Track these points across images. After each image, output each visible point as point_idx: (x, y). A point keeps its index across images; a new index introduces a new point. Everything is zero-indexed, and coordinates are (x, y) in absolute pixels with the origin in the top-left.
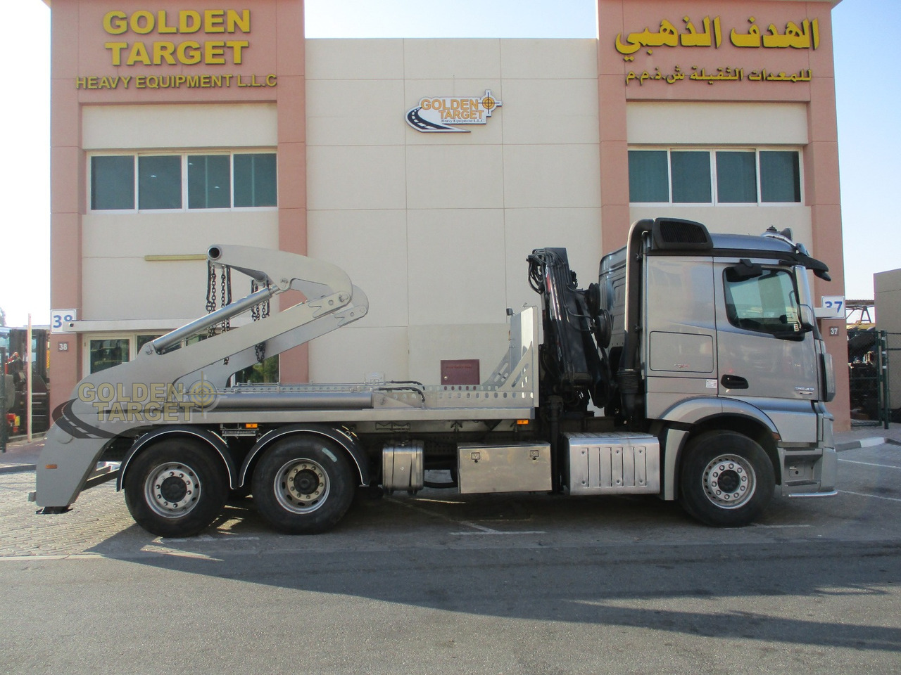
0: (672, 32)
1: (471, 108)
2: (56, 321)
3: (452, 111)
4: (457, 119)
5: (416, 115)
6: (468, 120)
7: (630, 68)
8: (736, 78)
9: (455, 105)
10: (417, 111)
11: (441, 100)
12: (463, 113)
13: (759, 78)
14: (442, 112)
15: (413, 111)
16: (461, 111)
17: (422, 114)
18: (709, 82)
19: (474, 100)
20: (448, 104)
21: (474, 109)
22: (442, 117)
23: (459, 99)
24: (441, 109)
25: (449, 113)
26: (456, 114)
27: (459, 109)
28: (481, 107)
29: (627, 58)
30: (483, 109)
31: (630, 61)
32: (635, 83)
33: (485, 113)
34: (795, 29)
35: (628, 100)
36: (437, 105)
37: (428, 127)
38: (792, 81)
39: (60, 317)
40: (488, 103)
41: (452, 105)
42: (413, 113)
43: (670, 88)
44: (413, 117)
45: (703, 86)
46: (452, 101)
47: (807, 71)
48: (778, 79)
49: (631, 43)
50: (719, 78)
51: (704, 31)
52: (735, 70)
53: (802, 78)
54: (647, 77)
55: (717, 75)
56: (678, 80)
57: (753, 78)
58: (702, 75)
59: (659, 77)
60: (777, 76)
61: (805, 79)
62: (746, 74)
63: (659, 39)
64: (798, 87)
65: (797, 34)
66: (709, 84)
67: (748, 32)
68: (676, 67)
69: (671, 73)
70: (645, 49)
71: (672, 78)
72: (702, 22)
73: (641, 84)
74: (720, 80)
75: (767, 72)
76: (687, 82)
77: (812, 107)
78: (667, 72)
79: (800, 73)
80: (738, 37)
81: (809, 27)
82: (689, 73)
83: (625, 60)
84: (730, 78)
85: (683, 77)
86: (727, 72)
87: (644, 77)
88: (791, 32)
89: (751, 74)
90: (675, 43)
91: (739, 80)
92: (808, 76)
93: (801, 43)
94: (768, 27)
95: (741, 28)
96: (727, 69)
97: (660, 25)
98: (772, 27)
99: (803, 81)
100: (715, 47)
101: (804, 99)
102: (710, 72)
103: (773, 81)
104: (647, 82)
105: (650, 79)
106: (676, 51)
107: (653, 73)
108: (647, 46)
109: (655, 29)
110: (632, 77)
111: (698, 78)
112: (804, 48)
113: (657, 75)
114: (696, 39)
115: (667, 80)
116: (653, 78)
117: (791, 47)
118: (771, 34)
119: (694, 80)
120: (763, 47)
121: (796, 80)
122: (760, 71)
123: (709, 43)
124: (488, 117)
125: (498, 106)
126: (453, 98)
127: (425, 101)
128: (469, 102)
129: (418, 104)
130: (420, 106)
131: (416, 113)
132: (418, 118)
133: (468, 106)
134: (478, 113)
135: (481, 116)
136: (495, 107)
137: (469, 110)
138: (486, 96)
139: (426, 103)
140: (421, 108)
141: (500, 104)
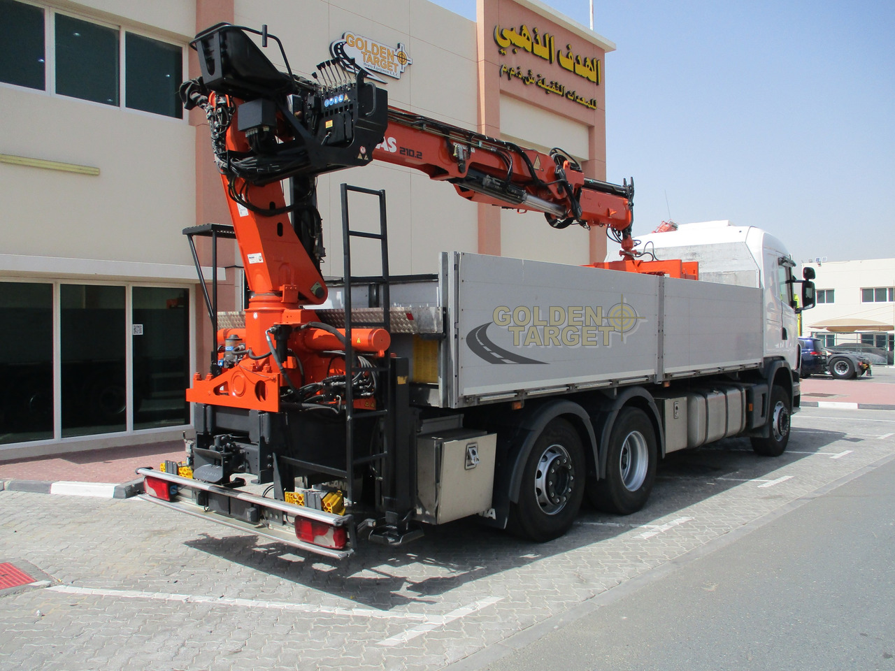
0: (528, 39)
1: (388, 59)
3: (372, 56)
4: (377, 66)
5: (342, 49)
6: (385, 71)
7: (502, 61)
8: (561, 93)
9: (375, 51)
10: (343, 45)
11: (364, 39)
12: (382, 60)
13: (572, 98)
14: (364, 54)
15: (339, 44)
16: (380, 58)
17: (346, 48)
18: (547, 91)
19: (391, 50)
20: (369, 48)
21: (390, 60)
22: (364, 60)
23: (379, 45)
24: (363, 50)
25: (370, 57)
26: (376, 61)
27: (379, 56)
28: (396, 60)
29: (502, 51)
30: (398, 63)
31: (504, 54)
32: (505, 77)
33: (399, 68)
34: (589, 63)
35: (502, 92)
36: (360, 44)
37: (352, 67)
38: (587, 107)
40: (402, 58)
41: (373, 49)
42: (339, 47)
43: (525, 89)
44: (339, 51)
45: (542, 93)
46: (373, 45)
47: (595, 101)
48: (581, 102)
49: (505, 39)
50: (552, 90)
51: (545, 46)
52: (560, 86)
53: (592, 106)
54: (514, 73)
55: (551, 87)
56: (531, 83)
57: (569, 97)
58: (543, 83)
59: (520, 76)
60: (581, 99)
61: (594, 107)
62: (566, 91)
63: (521, 42)
64: (589, 112)
65: (591, 69)
66: (547, 93)
67: (567, 57)
68: (529, 71)
69: (527, 75)
70: (513, 47)
71: (528, 81)
72: (544, 37)
73: (509, 79)
74: (553, 92)
75: (576, 94)
76: (534, 88)
77: (594, 131)
78: (524, 74)
79: (591, 101)
80: (563, 59)
81: (596, 65)
82: (536, 79)
83: (500, 52)
84: (558, 92)
85: (533, 82)
86: (556, 87)
87: (512, 72)
88: (588, 66)
89: (569, 92)
90: (530, 50)
91: (563, 96)
92: (595, 105)
93: (593, 77)
94: (577, 57)
95: (564, 51)
96: (556, 84)
97: (521, 29)
98: (579, 58)
99: (592, 108)
100: (551, 62)
101: (591, 123)
102: (547, 82)
103: (579, 103)
104: (512, 78)
105: (515, 75)
106: (529, 57)
107: (516, 71)
108: (514, 45)
109: (518, 31)
110: (506, 70)
111: (542, 86)
112: (594, 82)
113: (519, 73)
114: (541, 50)
115: (525, 80)
116: (517, 76)
117: (588, 78)
118: (578, 63)
119: (540, 87)
120: (574, 72)
121: (590, 106)
122: (573, 93)
123: (548, 58)
124: (401, 72)
125: (409, 64)
126: (374, 42)
127: (349, 36)
128: (386, 51)
129: (343, 37)
130: (344, 40)
131: (342, 47)
132: (343, 53)
133: (386, 55)
134: (393, 66)
135: (396, 69)
136: (407, 64)
137: (386, 60)
138: (400, 50)
139: (350, 39)
140: (346, 42)
141: (410, 62)
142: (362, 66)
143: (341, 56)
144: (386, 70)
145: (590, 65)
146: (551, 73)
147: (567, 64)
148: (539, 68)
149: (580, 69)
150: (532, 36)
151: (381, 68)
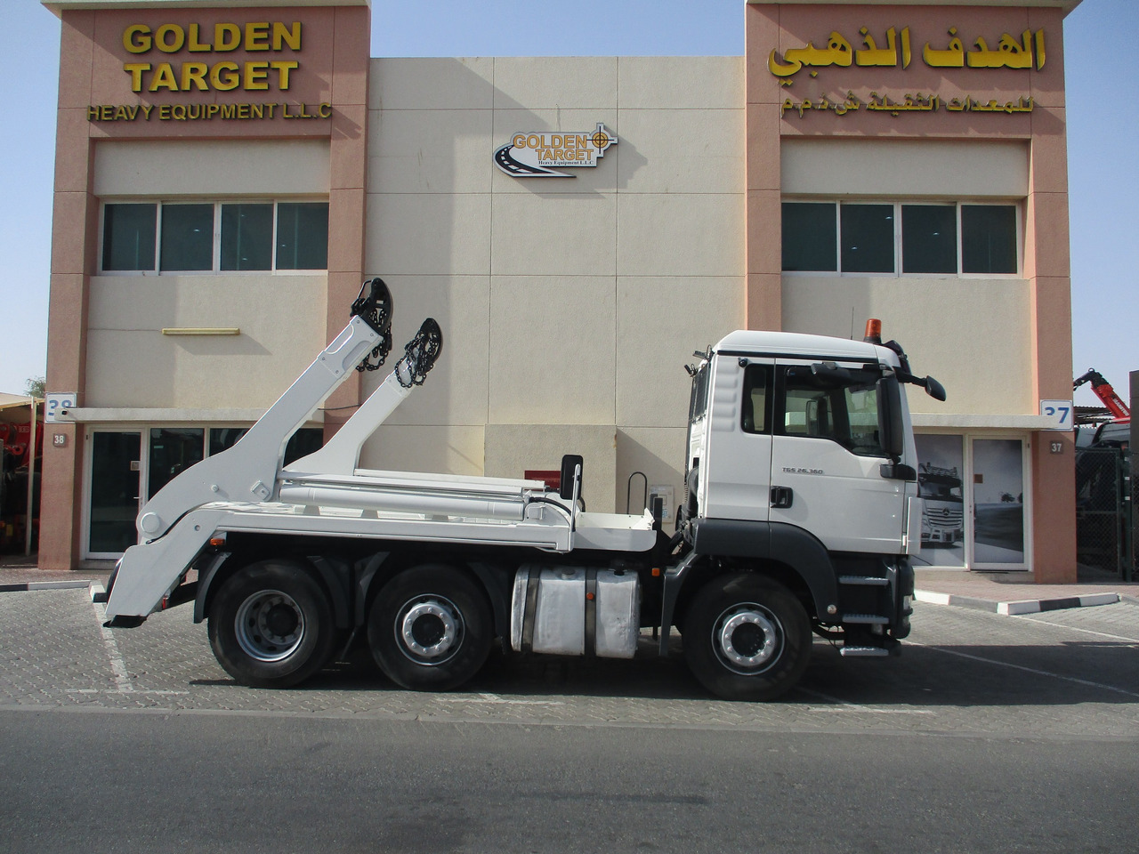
0: (843, 48)
1: (577, 147)
2: (52, 407)
4: (559, 160)
5: (507, 155)
6: (573, 163)
7: (787, 95)
8: (930, 108)
10: (508, 150)
11: (539, 136)
12: (567, 151)
13: (961, 108)
14: (540, 152)
15: (503, 150)
17: (514, 154)
18: (892, 114)
19: (582, 136)
20: (548, 141)
21: (581, 147)
22: (540, 156)
23: (562, 135)
24: (539, 148)
25: (548, 152)
26: (558, 154)
27: (562, 148)
28: (590, 145)
29: (782, 82)
30: (593, 147)
31: (787, 85)
32: (793, 114)
33: (596, 153)
35: (783, 137)
36: (533, 142)
37: (521, 170)
38: (1006, 113)
39: (56, 403)
40: (600, 140)
41: (553, 141)
42: (503, 153)
43: (840, 121)
44: (503, 158)
45: (885, 119)
46: (553, 138)
48: (986, 109)
49: (788, 63)
50: (903, 108)
51: (887, 48)
52: (925, 98)
53: (1019, 109)
54: (808, 106)
55: (904, 105)
56: (851, 110)
57: (952, 108)
58: (881, 104)
59: (822, 108)
60: (986, 105)
61: (1024, 110)
62: (942, 102)
63: (827, 58)
64: (1016, 120)
65: (1014, 52)
66: (898, 117)
67: (947, 48)
68: (849, 94)
69: (841, 102)
70: (808, 71)
71: (841, 109)
72: (885, 35)
73: (801, 116)
74: (908, 111)
75: (972, 100)
76: (863, 114)
77: (1030, 148)
78: (837, 101)
79: (1017, 101)
80: (934, 54)
82: (866, 101)
83: (780, 84)
84: (920, 107)
85: (857, 107)
86: (915, 101)
87: (803, 107)
88: (1006, 48)
89: (951, 102)
90: (848, 63)
91: (935, 110)
92: (1025, 106)
93: (1020, 62)
94: (974, 41)
95: (940, 41)
96: (918, 96)
97: (829, 38)
98: (980, 41)
99: (1021, 112)
100: (902, 68)
101: (1022, 136)
102: (895, 98)
103: (981, 111)
104: (807, 114)
105: (811, 110)
106: (850, 73)
107: (817, 101)
108: (810, 66)
109: (821, 43)
110: (789, 107)
111: (877, 108)
112: (1022, 70)
113: (822, 104)
114: (877, 56)
115: (834, 109)
116: (815, 109)
117: (1006, 68)
118: (978, 50)
119: (874, 110)
120: (968, 67)
121: (1011, 111)
122: (965, 100)
123: (894, 63)
124: (599, 158)
125: (611, 145)
126: (555, 134)
127: (519, 137)
128: (574, 139)
130: (512, 144)
131: (507, 153)
132: (509, 159)
133: (573, 144)
134: (586, 153)
135: (590, 157)
136: (608, 145)
137: (575, 149)
138: (598, 132)
139: (520, 140)
140: (513, 146)
141: (616, 142)
142: (537, 166)
143: (506, 163)
144: (574, 160)
145: (1013, 45)
147: (948, 58)
149: (984, 59)
150: (852, 43)
151: (566, 161)
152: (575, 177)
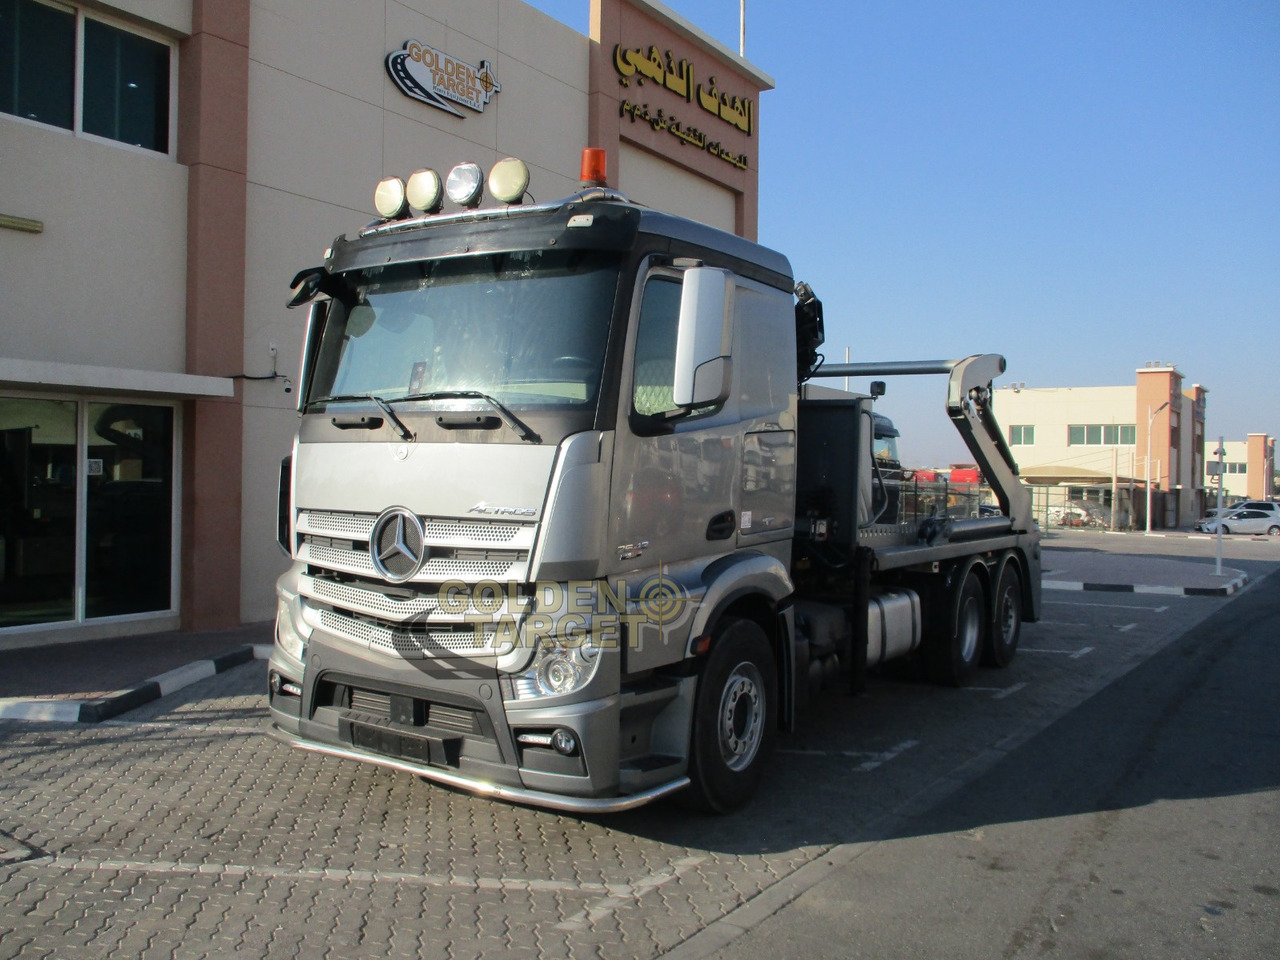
0: (659, 66)
1: (468, 82)
3: (446, 77)
4: (451, 91)
5: (403, 64)
6: (463, 99)
7: (624, 95)
8: (701, 145)
9: (450, 69)
10: (405, 58)
11: (434, 52)
12: (459, 84)
13: (716, 152)
14: (435, 73)
15: (399, 56)
16: (457, 81)
18: (682, 141)
19: (471, 69)
20: (442, 65)
21: (470, 84)
22: (434, 79)
23: (455, 62)
24: (433, 68)
25: (442, 78)
26: (450, 85)
27: (454, 77)
28: (478, 85)
29: (624, 80)
30: (481, 89)
31: (626, 86)
32: (627, 116)
33: (482, 98)
34: (738, 104)
35: (624, 139)
36: (428, 58)
37: (416, 90)
38: (735, 166)
40: (487, 82)
41: (446, 67)
42: (399, 61)
43: (653, 136)
44: (399, 67)
45: (676, 143)
46: (448, 62)
47: (745, 158)
48: (727, 158)
49: (628, 63)
50: (690, 139)
51: (682, 77)
52: (700, 134)
53: (741, 165)
54: (639, 113)
55: (688, 135)
56: (662, 128)
57: (712, 150)
58: (678, 130)
59: (647, 118)
60: (727, 154)
61: (744, 167)
62: (707, 142)
63: (650, 69)
64: (737, 174)
65: (741, 114)
66: (682, 143)
67: (710, 94)
68: (660, 111)
69: (657, 118)
70: (639, 77)
71: (658, 124)
72: (681, 64)
73: (633, 121)
74: (690, 143)
75: (722, 147)
76: (666, 134)
77: (742, 199)
78: (653, 115)
79: (740, 157)
80: (704, 97)
81: (748, 109)
82: (669, 123)
83: (621, 82)
84: (697, 142)
85: (665, 126)
86: (695, 135)
87: (636, 112)
88: (737, 108)
89: (711, 144)
90: (661, 81)
91: (703, 148)
92: (745, 164)
93: (743, 124)
94: (723, 95)
95: (706, 86)
96: (695, 131)
97: (650, 51)
98: (726, 97)
99: (741, 168)
100: (688, 100)
101: (739, 187)
102: (683, 128)
103: (724, 159)
104: (637, 120)
105: (640, 117)
106: (660, 91)
107: (643, 110)
108: (640, 73)
109: (646, 53)
110: (628, 108)
111: (677, 133)
112: (744, 131)
113: (646, 114)
114: (676, 83)
115: (653, 123)
116: (642, 117)
117: (736, 126)
118: (725, 104)
119: (673, 134)
120: (719, 116)
121: (738, 164)
122: (718, 145)
123: (684, 94)
124: (485, 103)
125: (496, 92)
126: (449, 58)
127: (414, 46)
128: (465, 71)
129: (405, 47)
130: (407, 52)
131: (403, 60)
132: (404, 70)
133: (464, 77)
134: (474, 93)
135: (478, 99)
136: (493, 91)
137: (465, 83)
138: (484, 70)
139: (415, 50)
140: (409, 55)
141: (498, 89)
142: (431, 91)
143: (402, 74)
144: (465, 97)
145: (740, 108)
146: (688, 116)
147: (710, 103)
148: (673, 108)
149: (727, 113)
150: (663, 62)
151: (457, 95)
152: (462, 118)
